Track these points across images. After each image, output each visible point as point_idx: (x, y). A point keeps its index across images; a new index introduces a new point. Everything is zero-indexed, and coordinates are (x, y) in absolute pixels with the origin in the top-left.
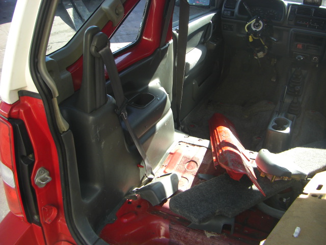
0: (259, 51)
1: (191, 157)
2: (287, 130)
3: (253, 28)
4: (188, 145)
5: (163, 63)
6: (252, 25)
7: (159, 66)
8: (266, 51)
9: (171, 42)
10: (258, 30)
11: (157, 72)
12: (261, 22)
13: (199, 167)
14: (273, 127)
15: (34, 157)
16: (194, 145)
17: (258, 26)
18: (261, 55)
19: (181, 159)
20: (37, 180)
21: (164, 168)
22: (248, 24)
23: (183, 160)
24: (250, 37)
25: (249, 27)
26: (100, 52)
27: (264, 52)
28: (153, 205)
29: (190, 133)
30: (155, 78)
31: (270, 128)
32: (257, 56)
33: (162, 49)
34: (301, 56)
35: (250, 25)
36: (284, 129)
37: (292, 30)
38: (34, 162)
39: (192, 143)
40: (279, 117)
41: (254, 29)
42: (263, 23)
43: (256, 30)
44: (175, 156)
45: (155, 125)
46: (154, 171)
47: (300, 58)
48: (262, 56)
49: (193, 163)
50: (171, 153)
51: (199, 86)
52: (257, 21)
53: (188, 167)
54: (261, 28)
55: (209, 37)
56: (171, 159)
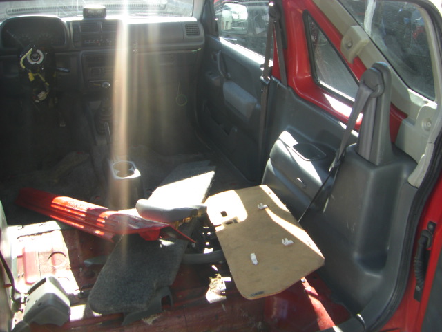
0: (39, 92)
2: (137, 173)
3: (30, 61)
4: (33, 237)
6: (28, 58)
8: (48, 90)
10: (38, 63)
12: (39, 51)
16: (40, 234)
17: (36, 58)
18: (42, 95)
19: (36, 258)
22: (23, 58)
23: (42, 257)
24: (30, 74)
25: (26, 62)
27: (46, 92)
28: (60, 324)
31: (116, 177)
32: (38, 99)
35: (26, 58)
36: (132, 173)
37: (81, 53)
39: (37, 232)
41: (33, 63)
42: (43, 52)
43: (35, 64)
44: (26, 258)
48: (45, 98)
49: (57, 256)
50: (19, 257)
52: (34, 52)
54: (41, 59)
56: (25, 263)
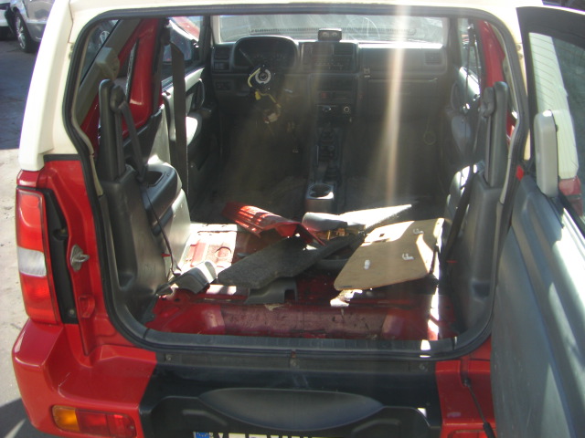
0: (269, 113)
1: (220, 244)
2: (330, 196)
3: (257, 80)
5: (158, 134)
6: (256, 77)
7: (156, 139)
8: (279, 111)
9: (163, 107)
10: (265, 82)
11: (154, 147)
12: (267, 71)
13: (233, 251)
14: (312, 195)
15: (67, 233)
17: (264, 77)
18: (273, 117)
19: (206, 249)
20: (73, 260)
21: (189, 263)
22: (251, 76)
23: (211, 249)
24: (256, 93)
25: (253, 80)
26: (120, 107)
27: (277, 114)
28: (196, 292)
29: (208, 221)
30: (153, 154)
31: (308, 197)
32: (269, 121)
33: (156, 115)
34: (327, 107)
35: (254, 77)
36: (326, 194)
38: (68, 238)
39: (216, 230)
40: (317, 184)
41: (260, 82)
42: (271, 72)
43: (262, 83)
44: (199, 247)
45: (170, 207)
46: (179, 266)
47: (327, 109)
48: (276, 119)
49: (224, 250)
50: (192, 245)
51: (199, 169)
52: (262, 71)
53: (219, 255)
54: (269, 79)
55: (200, 101)
56: (195, 251)
